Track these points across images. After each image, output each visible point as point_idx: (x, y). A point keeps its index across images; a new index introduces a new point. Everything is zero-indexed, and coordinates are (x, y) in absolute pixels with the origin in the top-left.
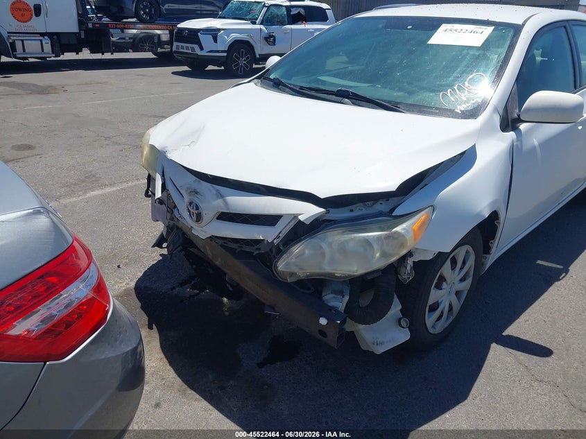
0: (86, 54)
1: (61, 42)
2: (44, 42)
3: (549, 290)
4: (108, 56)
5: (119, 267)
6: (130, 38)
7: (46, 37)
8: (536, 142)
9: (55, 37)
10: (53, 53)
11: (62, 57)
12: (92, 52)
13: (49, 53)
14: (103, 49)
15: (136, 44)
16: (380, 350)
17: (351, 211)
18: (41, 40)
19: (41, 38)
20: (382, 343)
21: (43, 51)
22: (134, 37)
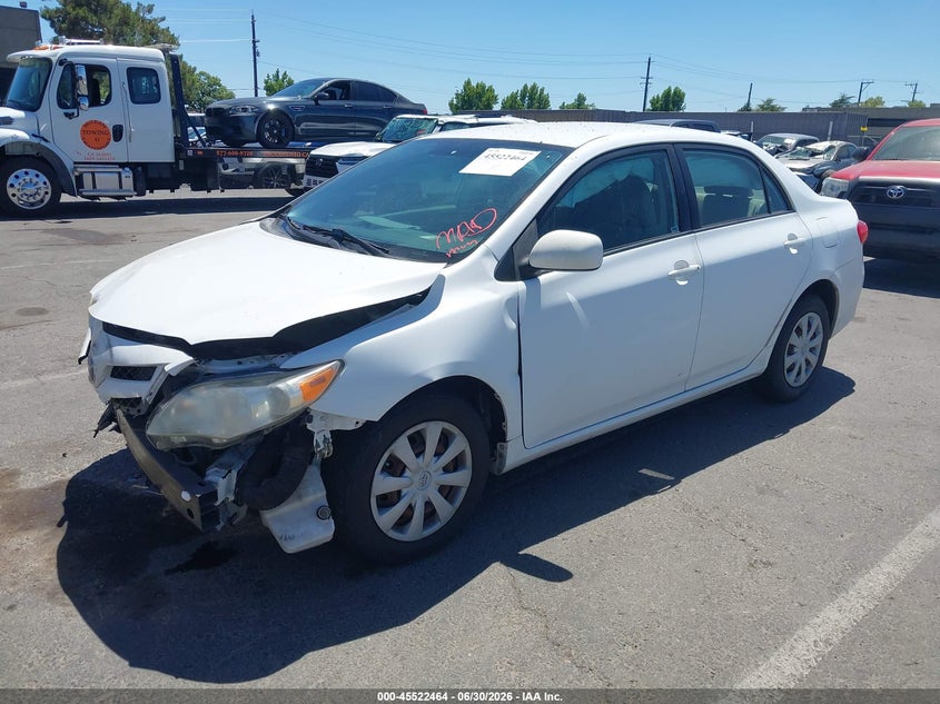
0: (185, 192)
1: (147, 175)
2: (123, 176)
3: (629, 505)
4: (216, 194)
5: (64, 455)
6: (249, 170)
7: (127, 169)
8: (571, 297)
9: (140, 169)
10: (135, 190)
11: (149, 196)
12: (194, 189)
13: (129, 191)
14: (209, 186)
15: (260, 178)
16: (291, 548)
17: (240, 363)
18: (120, 173)
19: (120, 170)
20: (292, 538)
21: (121, 187)
22: (258, 168)
